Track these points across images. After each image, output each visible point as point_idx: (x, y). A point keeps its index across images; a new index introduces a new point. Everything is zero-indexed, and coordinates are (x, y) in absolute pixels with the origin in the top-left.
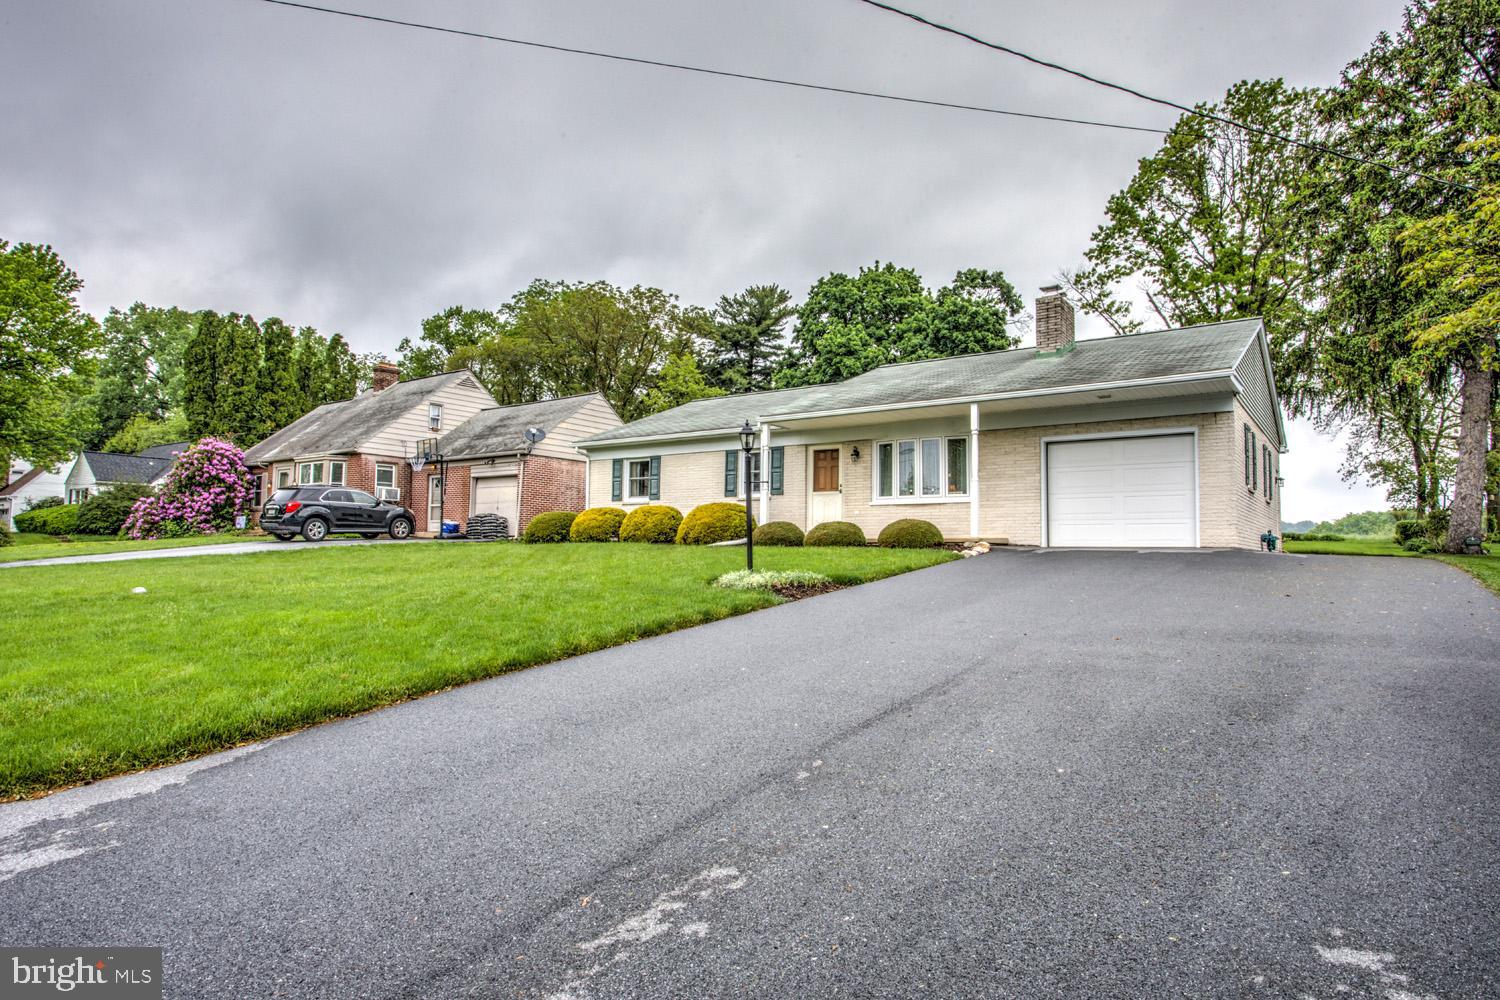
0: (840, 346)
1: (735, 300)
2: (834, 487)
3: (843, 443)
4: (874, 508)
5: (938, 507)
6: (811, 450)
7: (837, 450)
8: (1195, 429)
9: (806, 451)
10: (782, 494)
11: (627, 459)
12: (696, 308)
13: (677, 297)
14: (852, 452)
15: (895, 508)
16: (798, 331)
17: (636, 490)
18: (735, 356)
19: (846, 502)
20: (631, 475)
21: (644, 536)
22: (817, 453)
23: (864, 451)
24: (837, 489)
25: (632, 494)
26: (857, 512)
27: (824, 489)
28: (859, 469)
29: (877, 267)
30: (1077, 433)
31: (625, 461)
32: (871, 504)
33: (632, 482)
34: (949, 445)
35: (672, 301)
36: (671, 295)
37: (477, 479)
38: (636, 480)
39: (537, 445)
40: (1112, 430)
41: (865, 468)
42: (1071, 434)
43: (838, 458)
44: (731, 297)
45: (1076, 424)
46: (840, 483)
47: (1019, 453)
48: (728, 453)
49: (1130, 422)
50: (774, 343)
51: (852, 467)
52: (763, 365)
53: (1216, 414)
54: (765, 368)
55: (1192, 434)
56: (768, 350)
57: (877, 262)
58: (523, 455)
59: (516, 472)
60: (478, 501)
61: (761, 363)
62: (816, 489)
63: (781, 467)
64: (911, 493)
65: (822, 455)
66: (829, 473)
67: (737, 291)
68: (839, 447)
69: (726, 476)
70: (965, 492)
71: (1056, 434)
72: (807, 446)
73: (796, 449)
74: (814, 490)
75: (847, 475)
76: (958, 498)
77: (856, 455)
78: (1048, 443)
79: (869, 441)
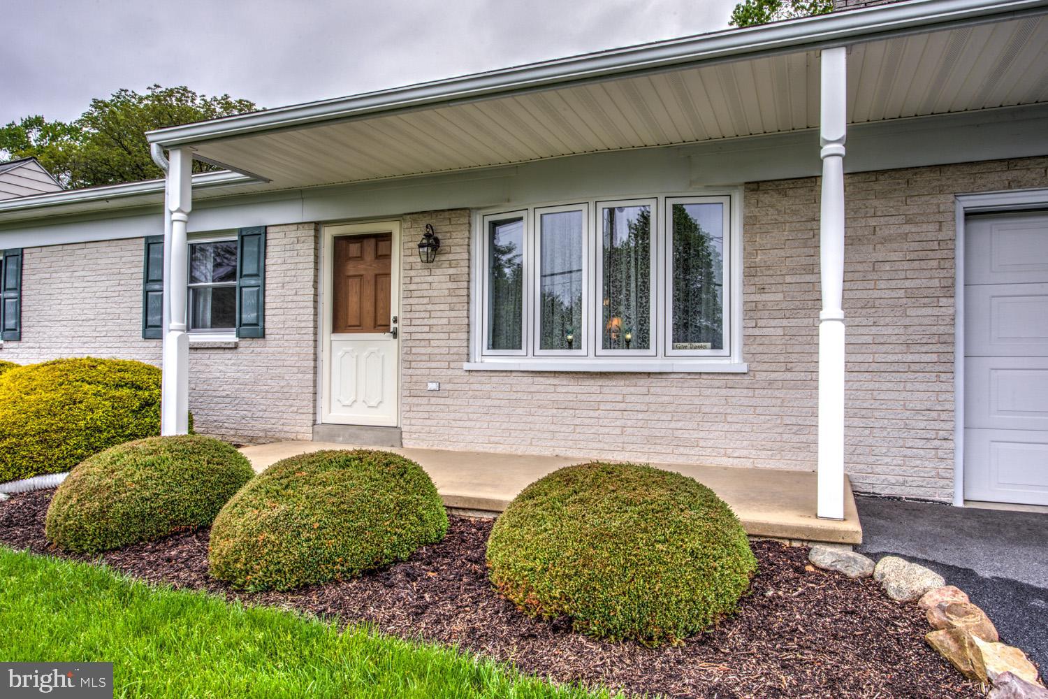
2: (380, 323)
3: (401, 217)
4: (475, 378)
5: (643, 381)
6: (328, 235)
7: (387, 237)
9: (317, 238)
10: (263, 336)
14: (420, 238)
15: (528, 379)
19: (407, 361)
22: (338, 241)
23: (452, 238)
24: (384, 327)
26: (433, 386)
27: (359, 327)
28: (439, 280)
32: (467, 366)
41: (452, 278)
43: (388, 257)
46: (394, 312)
47: (885, 240)
48: (150, 243)
51: (421, 276)
62: (339, 325)
63: (262, 272)
64: (570, 345)
65: (354, 249)
66: (369, 290)
68: (393, 227)
69: (146, 293)
70: (717, 344)
72: (318, 226)
73: (293, 234)
74: (336, 328)
75: (408, 294)
76: (699, 359)
77: (432, 246)
78: (971, 215)
79: (466, 211)
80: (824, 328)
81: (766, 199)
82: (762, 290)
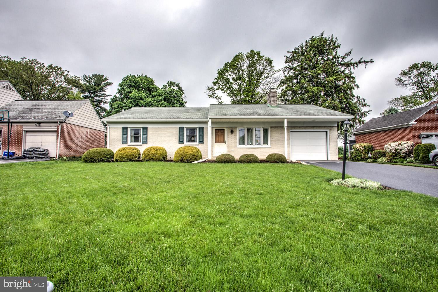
0: (139, 96)
1: (89, 77)
2: (222, 141)
3: (226, 127)
4: (238, 149)
5: (260, 149)
6: (214, 129)
8: (328, 130)
10: (203, 143)
11: (129, 127)
12: (76, 77)
13: (68, 72)
14: (230, 130)
15: (245, 149)
16: (120, 90)
17: (133, 139)
18: (89, 95)
19: (228, 147)
20: (131, 133)
21: (157, 159)
22: (216, 130)
23: (234, 130)
24: (224, 142)
25: (131, 142)
26: (232, 150)
27: (218, 142)
28: (232, 136)
29: (142, 75)
30: (300, 129)
31: (128, 128)
32: (236, 147)
33: (131, 136)
34: (263, 131)
35: (66, 72)
36: (66, 71)
37: (27, 132)
38: (133, 136)
39: (68, 119)
40: (309, 129)
41: (234, 136)
42: (298, 129)
43: (224, 132)
44: (87, 75)
45: (300, 127)
46: (225, 140)
48: (180, 128)
49: (313, 127)
50: (103, 93)
51: (230, 135)
52: (98, 99)
53: (333, 127)
54: (99, 100)
55: (326, 132)
56: (100, 95)
57: (142, 74)
58: (60, 122)
59: (56, 130)
60: (27, 141)
61: (97, 98)
62: (216, 142)
63: (203, 134)
65: (217, 131)
66: (220, 137)
67: (90, 74)
68: (225, 129)
69: (179, 136)
70: (267, 144)
71: (294, 129)
72: (213, 127)
75: (228, 138)
76: (266, 146)
77: (232, 132)
78: (291, 131)
79: (236, 127)
80: (285, 143)
81: (273, 129)
82: (272, 138)
